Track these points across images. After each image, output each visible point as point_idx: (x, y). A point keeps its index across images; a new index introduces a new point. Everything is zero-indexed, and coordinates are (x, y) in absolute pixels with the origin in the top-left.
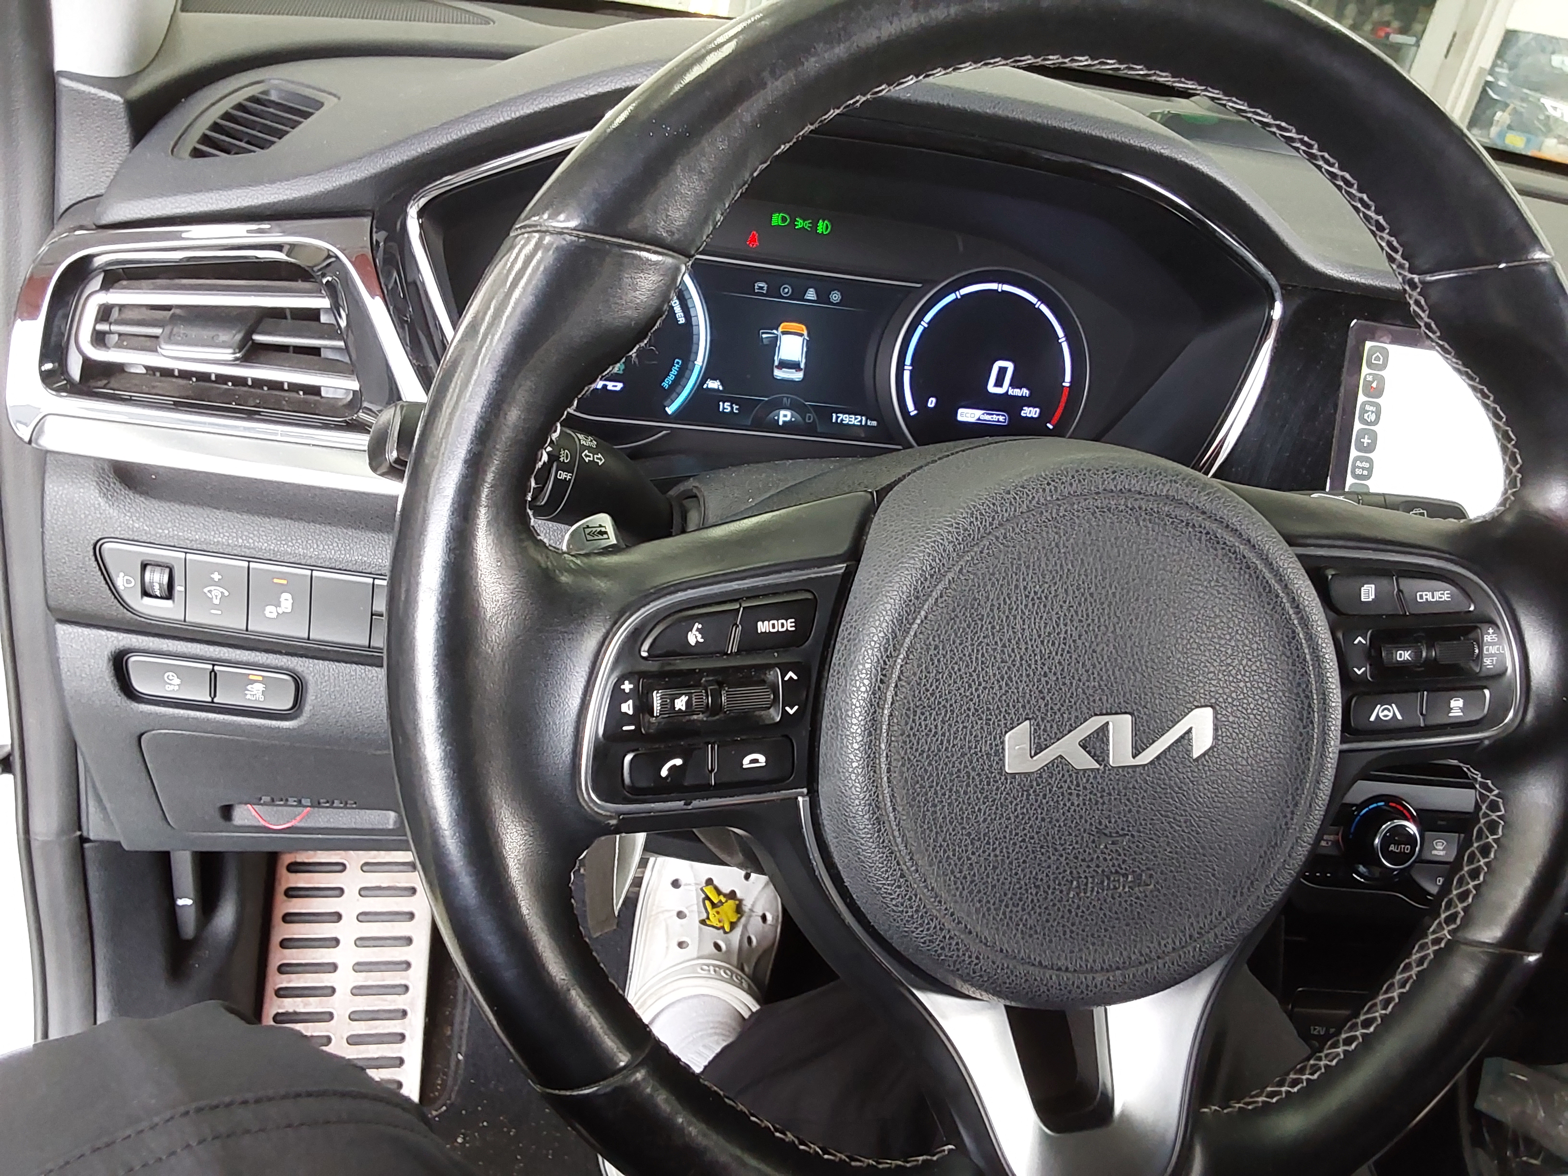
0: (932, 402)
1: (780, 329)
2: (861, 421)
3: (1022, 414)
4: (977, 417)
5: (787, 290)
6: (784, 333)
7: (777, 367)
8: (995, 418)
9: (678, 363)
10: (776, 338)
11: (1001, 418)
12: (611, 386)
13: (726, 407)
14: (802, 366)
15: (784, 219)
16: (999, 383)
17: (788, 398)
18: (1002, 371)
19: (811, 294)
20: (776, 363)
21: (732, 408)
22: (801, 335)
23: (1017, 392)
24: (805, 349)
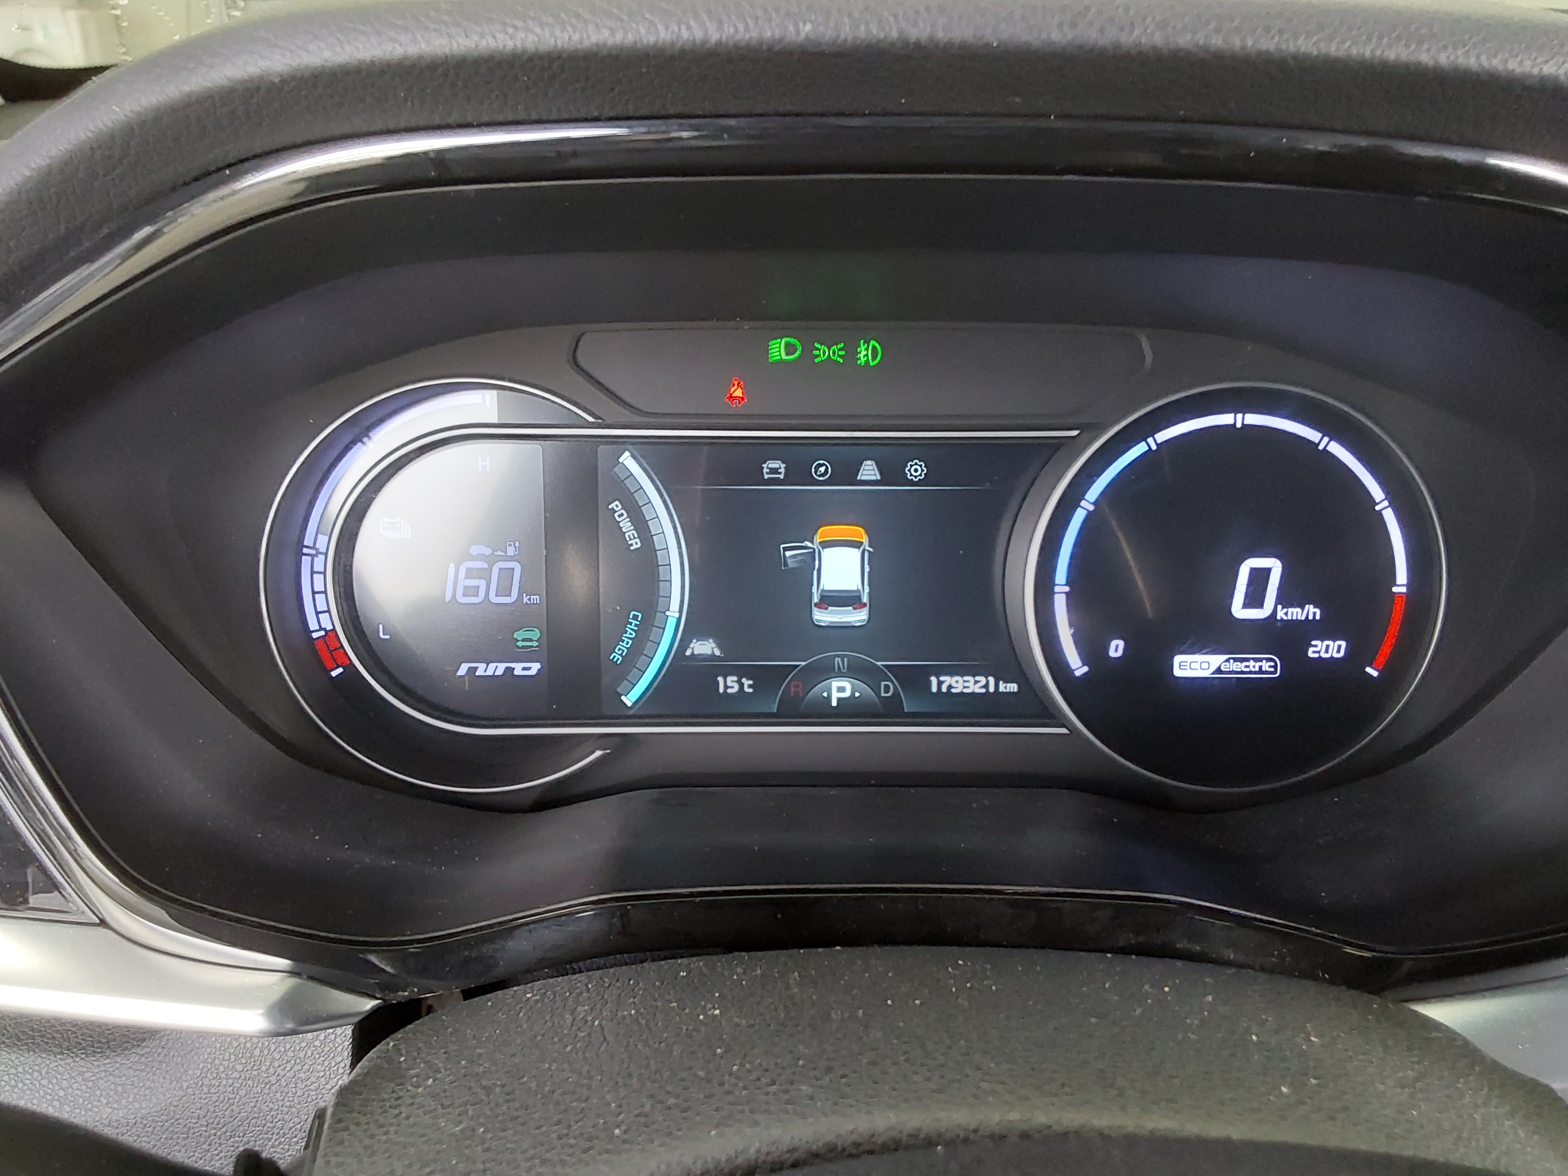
0: (1116, 648)
1: (818, 539)
2: (986, 686)
3: (1311, 654)
4: (1213, 668)
5: (822, 469)
6: (826, 545)
7: (816, 605)
8: (1253, 666)
9: (635, 617)
10: (812, 556)
11: (1266, 666)
12: (518, 669)
13: (730, 684)
14: (865, 599)
15: (790, 349)
16: (1254, 599)
17: (842, 657)
18: (1260, 577)
19: (869, 471)
20: (816, 599)
21: (741, 685)
22: (857, 545)
23: (1295, 613)
24: (867, 569)
